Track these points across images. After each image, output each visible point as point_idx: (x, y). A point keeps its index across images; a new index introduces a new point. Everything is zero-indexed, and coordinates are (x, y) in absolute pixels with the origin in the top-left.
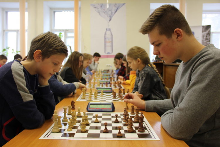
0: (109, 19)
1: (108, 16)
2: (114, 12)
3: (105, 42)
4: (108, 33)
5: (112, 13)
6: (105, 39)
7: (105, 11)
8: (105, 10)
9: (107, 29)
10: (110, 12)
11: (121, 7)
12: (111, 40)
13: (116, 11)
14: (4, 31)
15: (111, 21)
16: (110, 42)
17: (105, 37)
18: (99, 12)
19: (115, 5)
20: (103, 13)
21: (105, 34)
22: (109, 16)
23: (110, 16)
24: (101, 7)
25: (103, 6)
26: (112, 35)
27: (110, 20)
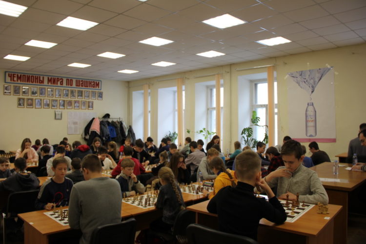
0: (310, 90)
1: (309, 87)
2: (317, 80)
3: (307, 121)
4: (311, 108)
5: (314, 82)
6: (306, 116)
7: (305, 81)
8: (305, 79)
9: (309, 104)
10: (312, 81)
11: (326, 73)
12: (313, 119)
13: (320, 79)
14: (208, 109)
15: (314, 93)
16: (312, 121)
17: (306, 114)
18: (298, 83)
19: (319, 71)
20: (304, 83)
21: (306, 111)
22: (311, 85)
23: (313, 87)
24: (301, 75)
25: (303, 74)
26: (315, 111)
27: (312, 92)
